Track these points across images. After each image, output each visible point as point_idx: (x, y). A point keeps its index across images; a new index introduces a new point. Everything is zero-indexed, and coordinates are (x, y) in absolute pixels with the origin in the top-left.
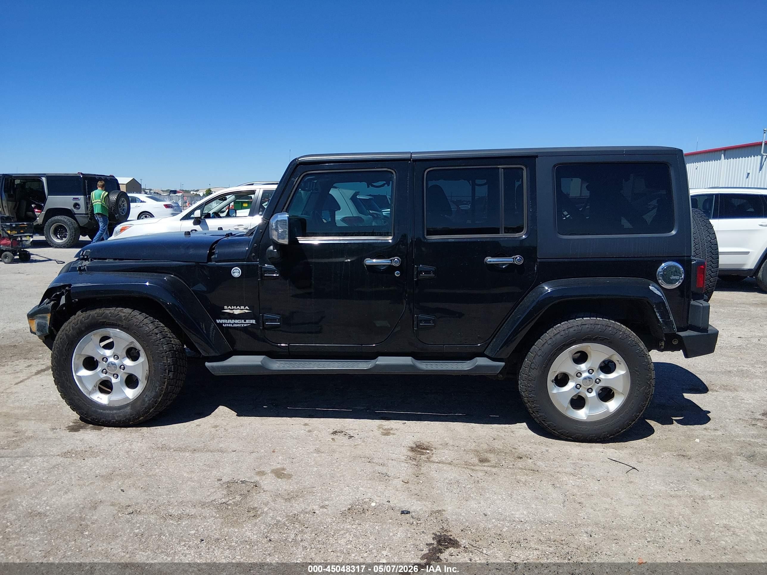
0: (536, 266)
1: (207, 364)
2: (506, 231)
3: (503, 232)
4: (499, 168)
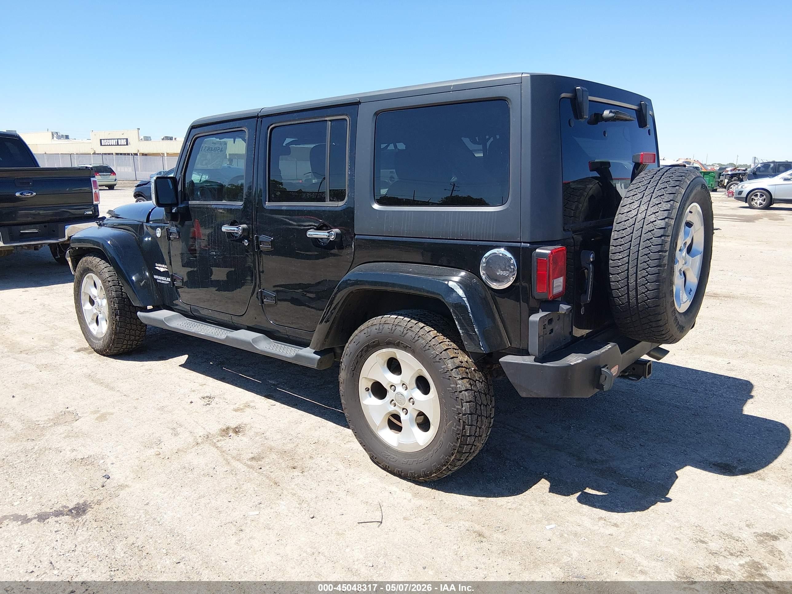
0: (353, 243)
1: (139, 314)
2: (331, 198)
3: (328, 200)
4: (326, 120)
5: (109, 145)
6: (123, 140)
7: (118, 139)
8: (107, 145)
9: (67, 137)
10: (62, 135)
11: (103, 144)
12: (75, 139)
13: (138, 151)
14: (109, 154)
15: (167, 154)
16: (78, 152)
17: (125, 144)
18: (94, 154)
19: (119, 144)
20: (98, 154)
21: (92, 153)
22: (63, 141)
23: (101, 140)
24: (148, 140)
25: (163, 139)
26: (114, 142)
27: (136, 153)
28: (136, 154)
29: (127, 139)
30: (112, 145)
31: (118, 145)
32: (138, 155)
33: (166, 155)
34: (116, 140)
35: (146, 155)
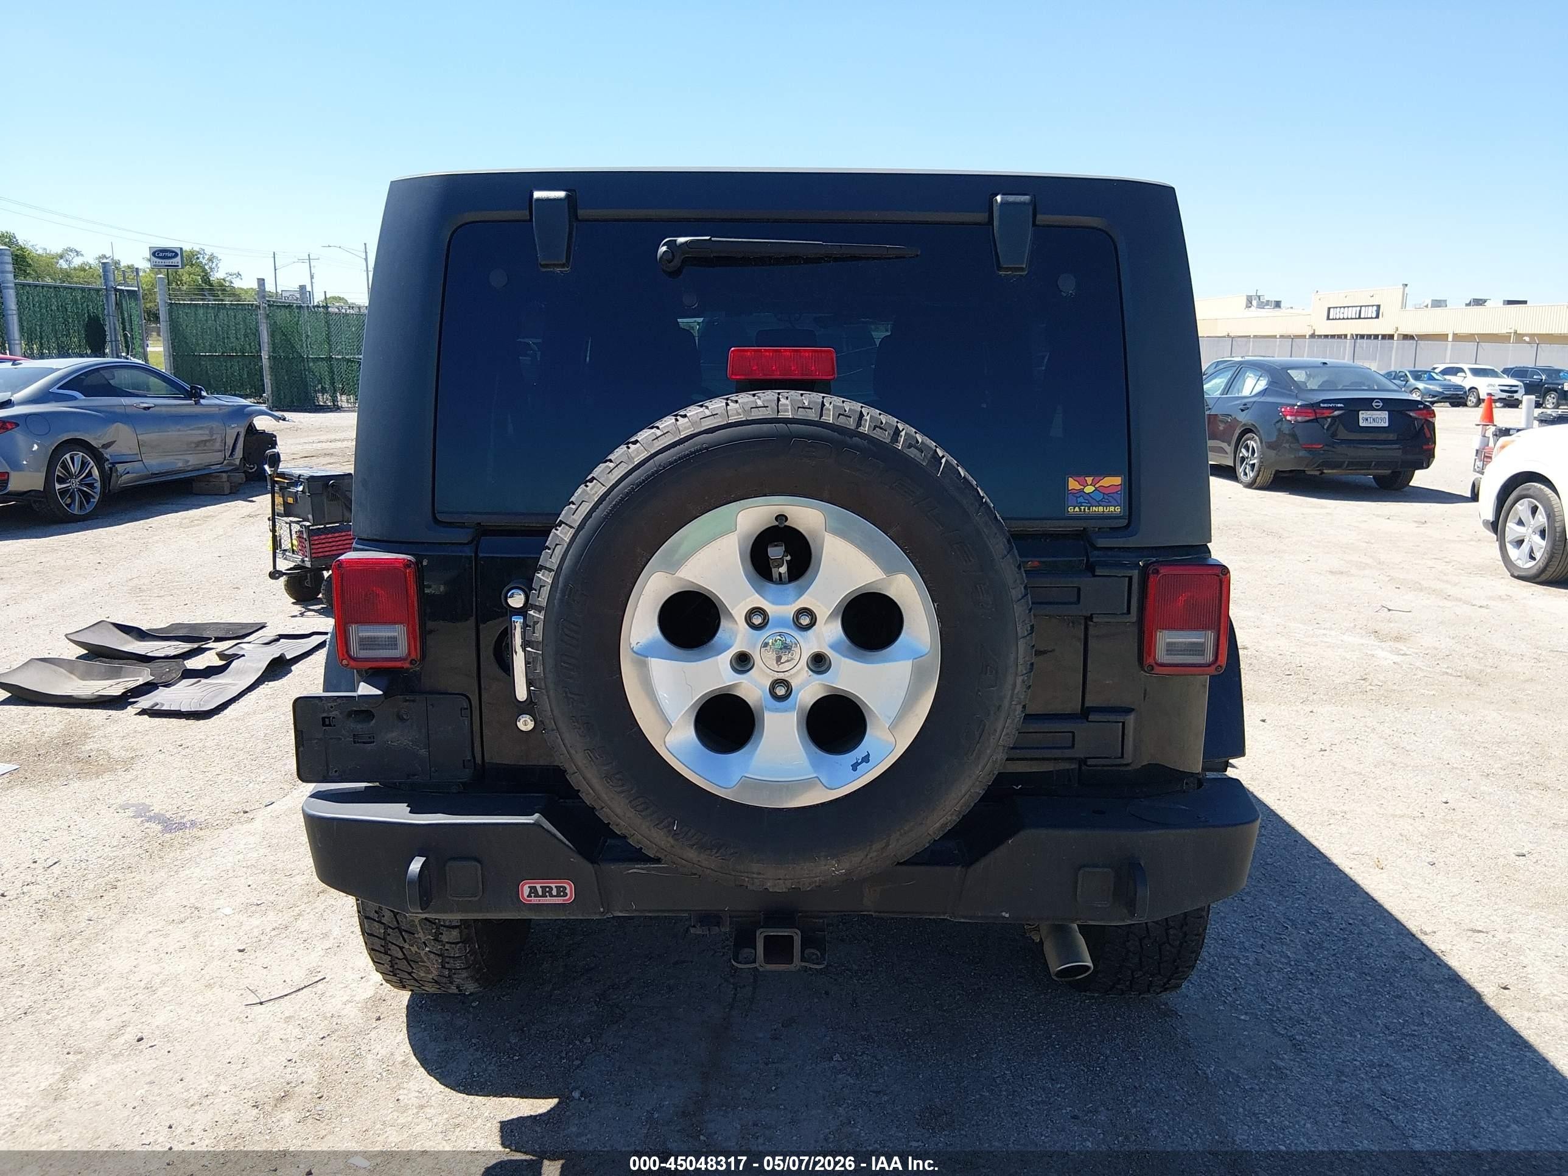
5: (1344, 319)
6: (1370, 308)
7: (1361, 307)
8: (1339, 319)
9: (1278, 304)
10: (1268, 301)
11: (1331, 317)
12: (1292, 308)
13: (1397, 329)
14: (1339, 336)
15: (1455, 335)
16: (1284, 333)
17: (1374, 316)
18: (1313, 336)
19: (1362, 316)
20: (1320, 336)
21: (1309, 333)
22: (1267, 312)
23: (1329, 309)
24: (1440, 307)
25: (1468, 305)
26: (1353, 312)
27: (1392, 333)
28: (1391, 337)
29: (1379, 307)
30: (1348, 319)
31: (1360, 318)
32: (1395, 338)
33: (1450, 338)
34: (1359, 308)
35: (1412, 337)
